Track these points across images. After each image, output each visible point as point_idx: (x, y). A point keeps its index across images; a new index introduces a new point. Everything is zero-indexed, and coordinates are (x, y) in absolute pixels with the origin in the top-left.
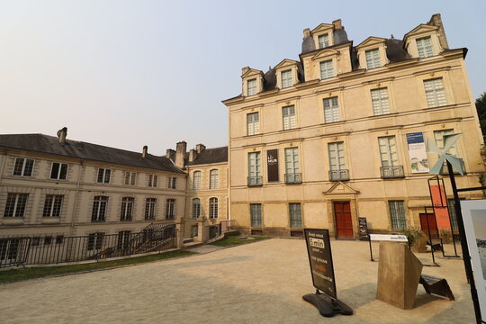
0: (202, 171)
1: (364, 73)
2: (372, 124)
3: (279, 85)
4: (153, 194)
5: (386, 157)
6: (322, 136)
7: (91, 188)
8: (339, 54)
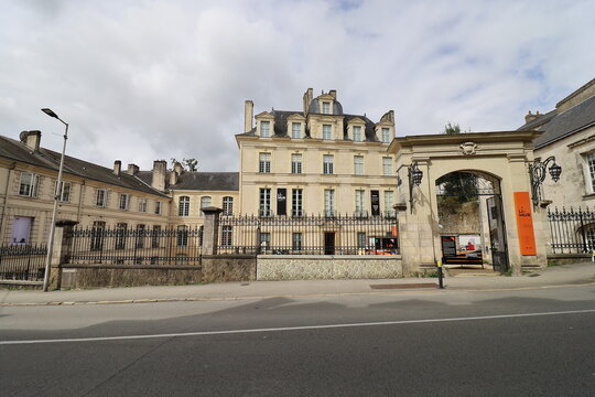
0: (191, 197)
1: (351, 142)
2: (353, 180)
3: (290, 133)
4: (142, 220)
5: (359, 204)
6: (321, 184)
7: (90, 211)
8: (336, 122)
